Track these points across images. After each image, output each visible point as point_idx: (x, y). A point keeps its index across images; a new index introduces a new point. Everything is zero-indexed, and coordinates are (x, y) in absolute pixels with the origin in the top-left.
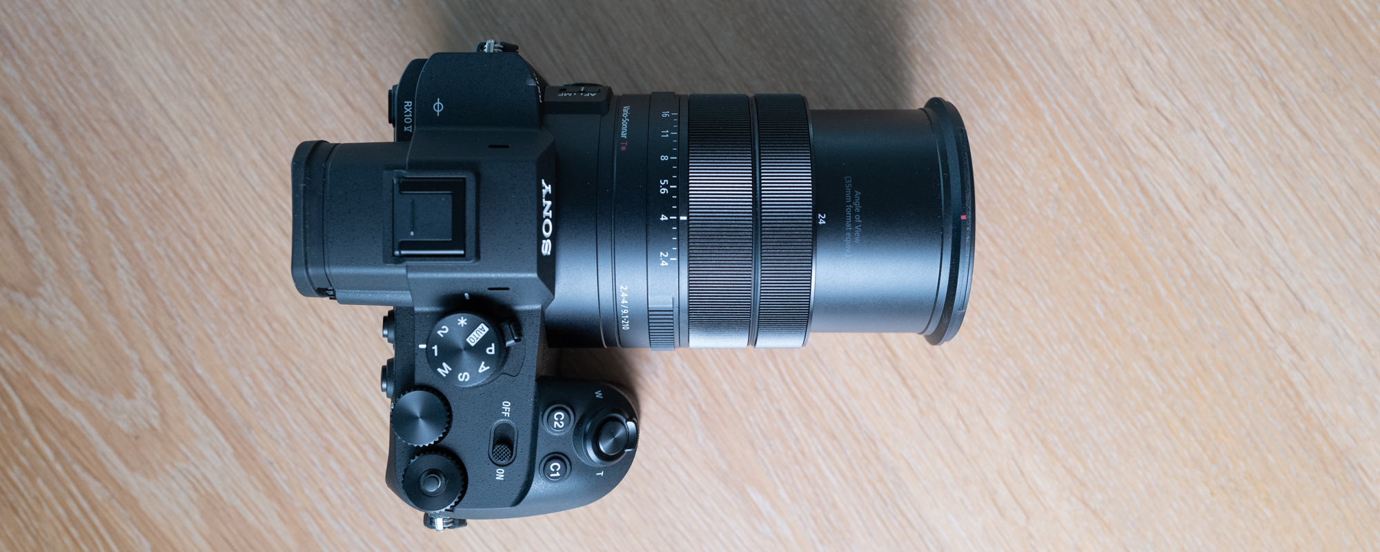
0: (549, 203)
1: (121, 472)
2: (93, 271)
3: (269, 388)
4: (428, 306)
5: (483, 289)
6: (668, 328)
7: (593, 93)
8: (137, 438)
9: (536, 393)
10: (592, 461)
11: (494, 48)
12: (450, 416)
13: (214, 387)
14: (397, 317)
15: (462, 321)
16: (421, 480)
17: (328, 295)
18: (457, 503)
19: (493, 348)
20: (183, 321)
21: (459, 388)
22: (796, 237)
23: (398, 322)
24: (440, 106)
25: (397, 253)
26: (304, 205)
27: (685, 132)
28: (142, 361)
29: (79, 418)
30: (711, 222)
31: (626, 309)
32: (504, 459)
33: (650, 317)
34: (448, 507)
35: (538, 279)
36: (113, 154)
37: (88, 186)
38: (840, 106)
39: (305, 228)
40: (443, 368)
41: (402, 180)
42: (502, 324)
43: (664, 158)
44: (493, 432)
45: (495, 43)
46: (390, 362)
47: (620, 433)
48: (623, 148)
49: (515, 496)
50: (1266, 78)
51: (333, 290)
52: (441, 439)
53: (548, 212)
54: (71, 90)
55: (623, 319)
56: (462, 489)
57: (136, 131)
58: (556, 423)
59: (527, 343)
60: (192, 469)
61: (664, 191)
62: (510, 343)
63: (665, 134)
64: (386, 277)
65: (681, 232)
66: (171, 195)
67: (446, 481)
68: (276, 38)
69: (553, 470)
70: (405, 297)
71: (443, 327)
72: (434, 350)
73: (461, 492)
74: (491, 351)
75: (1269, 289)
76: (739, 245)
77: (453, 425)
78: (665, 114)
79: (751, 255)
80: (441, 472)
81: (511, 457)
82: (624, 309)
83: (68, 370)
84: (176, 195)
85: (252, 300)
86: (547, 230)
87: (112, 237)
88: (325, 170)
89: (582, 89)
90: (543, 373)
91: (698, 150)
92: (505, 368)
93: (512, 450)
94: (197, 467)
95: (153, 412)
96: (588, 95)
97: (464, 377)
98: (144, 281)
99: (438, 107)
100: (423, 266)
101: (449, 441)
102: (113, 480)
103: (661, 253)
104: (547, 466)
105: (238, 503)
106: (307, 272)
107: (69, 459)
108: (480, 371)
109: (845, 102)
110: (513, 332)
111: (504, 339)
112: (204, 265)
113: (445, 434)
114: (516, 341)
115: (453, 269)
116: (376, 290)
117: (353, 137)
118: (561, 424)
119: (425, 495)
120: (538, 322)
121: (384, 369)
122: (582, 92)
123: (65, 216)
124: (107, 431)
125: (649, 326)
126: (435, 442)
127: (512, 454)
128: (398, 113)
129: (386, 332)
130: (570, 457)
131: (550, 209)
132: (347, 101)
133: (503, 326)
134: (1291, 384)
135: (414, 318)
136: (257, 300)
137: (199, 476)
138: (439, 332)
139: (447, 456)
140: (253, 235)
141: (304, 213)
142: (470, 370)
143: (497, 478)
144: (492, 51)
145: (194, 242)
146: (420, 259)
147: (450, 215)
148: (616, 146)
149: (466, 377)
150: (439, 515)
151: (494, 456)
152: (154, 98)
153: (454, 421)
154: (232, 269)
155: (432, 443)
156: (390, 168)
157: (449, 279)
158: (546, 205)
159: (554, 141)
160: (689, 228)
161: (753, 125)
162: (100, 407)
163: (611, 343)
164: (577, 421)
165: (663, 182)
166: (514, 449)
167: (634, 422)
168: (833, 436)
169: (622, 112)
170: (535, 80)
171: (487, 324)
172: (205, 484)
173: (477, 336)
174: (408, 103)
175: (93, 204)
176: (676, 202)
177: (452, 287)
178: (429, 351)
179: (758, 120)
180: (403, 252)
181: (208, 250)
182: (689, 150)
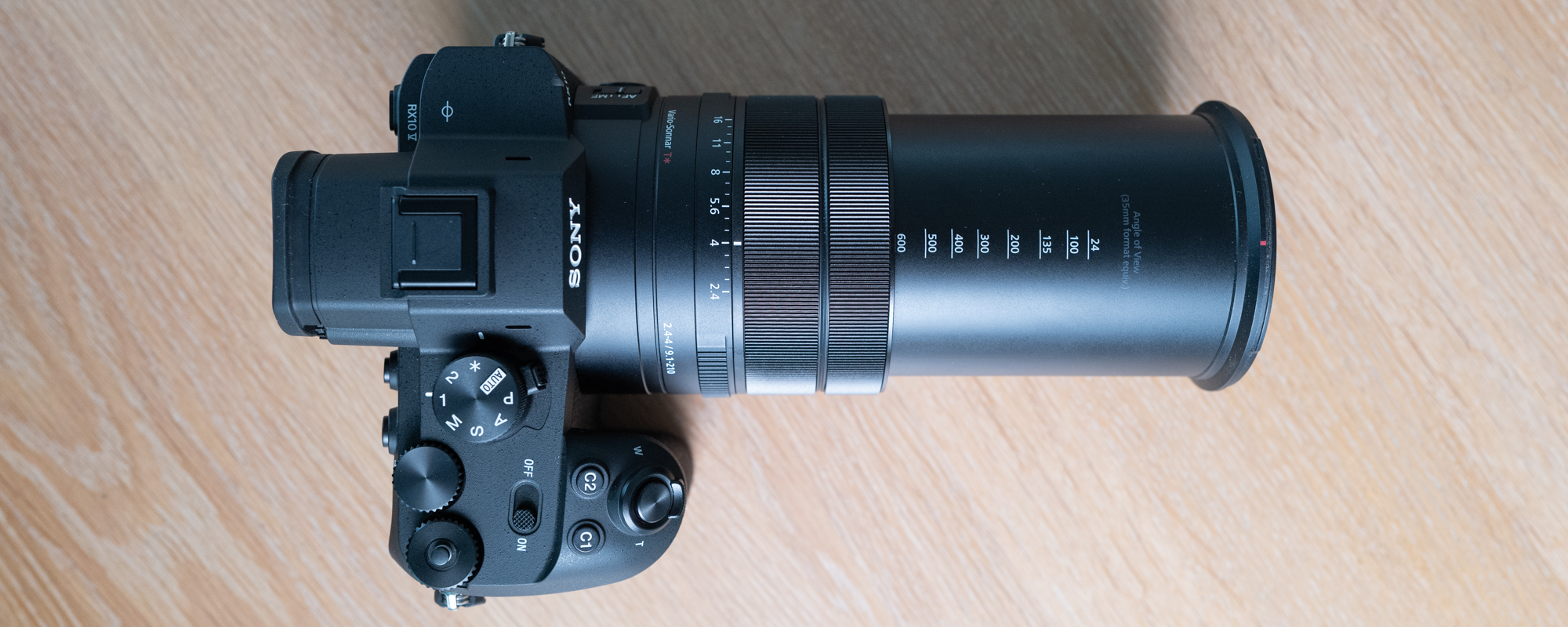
0: (578, 226)
1: (85, 536)
2: (51, 301)
3: (259, 439)
4: (436, 347)
5: (500, 328)
6: (721, 372)
7: (633, 94)
8: (104, 496)
9: (564, 449)
10: (629, 528)
11: (515, 41)
12: (463, 477)
13: (195, 438)
14: (400, 359)
15: (475, 366)
16: (429, 552)
17: (318, 334)
18: (470, 579)
19: (511, 397)
20: (158, 360)
21: (471, 444)
22: (870, 265)
23: (401, 365)
24: (450, 110)
25: (396, 285)
26: (287, 229)
27: (740, 141)
28: (109, 407)
29: (36, 474)
30: (770, 248)
31: (671, 350)
32: (527, 526)
33: (700, 359)
34: (461, 584)
35: (565, 316)
36: (74, 164)
37: (44, 202)
38: (928, 110)
39: (287, 254)
40: (453, 422)
41: (402, 198)
42: (523, 368)
43: (715, 172)
44: (513, 495)
45: (516, 36)
46: (393, 412)
47: (664, 497)
48: (667, 161)
49: (540, 569)
50: (1427, 77)
51: (323, 328)
52: (451, 503)
53: (577, 236)
54: (23, 88)
55: (668, 362)
56: (477, 562)
57: (100, 137)
58: (586, 485)
59: (553, 391)
60: (170, 533)
61: (714, 211)
62: (532, 391)
63: (717, 143)
64: (387, 313)
65: (735, 260)
66: (142, 212)
67: (457, 552)
68: (266, 28)
69: (584, 540)
70: (408, 337)
71: (452, 373)
72: (442, 399)
73: (476, 566)
74: (508, 400)
75: (1427, 323)
76: (804, 275)
77: (466, 487)
78: (718, 120)
79: (817, 287)
80: (452, 543)
81: (534, 525)
82: (668, 350)
83: (22, 417)
84: (149, 212)
85: (239, 335)
86: (575, 258)
87: (73, 261)
88: (311, 186)
89: (621, 90)
90: (574, 425)
91: (755, 163)
92: (528, 420)
93: (536, 517)
94: (175, 531)
95: (123, 467)
96: (627, 96)
97: (477, 431)
98: (111, 314)
99: (447, 111)
100: (428, 301)
101: (461, 506)
102: (75, 546)
103: (711, 285)
104: (576, 536)
105: (223, 572)
106: (291, 308)
107: (24, 521)
108: (496, 424)
109: (934, 104)
110: (536, 378)
111: (525, 386)
112: (182, 295)
113: (456, 498)
114: (539, 388)
115: (464, 305)
116: (374, 328)
117: (356, 144)
118: (593, 487)
119: (433, 569)
120: (565, 366)
121: (385, 420)
122: (620, 93)
123: (17, 237)
124: (69, 488)
125: (699, 370)
126: (444, 507)
127: (536, 521)
128: (401, 118)
129: (387, 377)
130: (603, 525)
131: (579, 233)
132: (350, 102)
133: (524, 371)
134: (1452, 434)
135: (419, 361)
136: (245, 335)
137: (177, 541)
138: (447, 379)
139: (459, 524)
140: (239, 260)
141: (287, 238)
142: (484, 423)
143: (518, 549)
144: (512, 45)
145: (170, 268)
146: (423, 292)
147: (459, 240)
148: (658, 159)
149: (480, 431)
150: (452, 591)
151: (515, 524)
152: (122, 98)
153: (467, 482)
154: (215, 299)
155: (441, 508)
156: (389, 184)
157: (459, 316)
158: (574, 228)
159: (584, 153)
160: (744, 255)
161: (822, 134)
162: (60, 461)
163: (654, 388)
164: (611, 483)
165: (713, 201)
166: (539, 516)
167: (680, 484)
168: (918, 494)
169: (667, 118)
170: (563, 80)
171: (504, 369)
172: (184, 550)
173: (493, 383)
174: (413, 107)
175: (49, 224)
176: (729, 224)
177: (462, 326)
178: (435, 400)
179: (827, 126)
180: (403, 284)
181: (187, 277)
182: (744, 163)
